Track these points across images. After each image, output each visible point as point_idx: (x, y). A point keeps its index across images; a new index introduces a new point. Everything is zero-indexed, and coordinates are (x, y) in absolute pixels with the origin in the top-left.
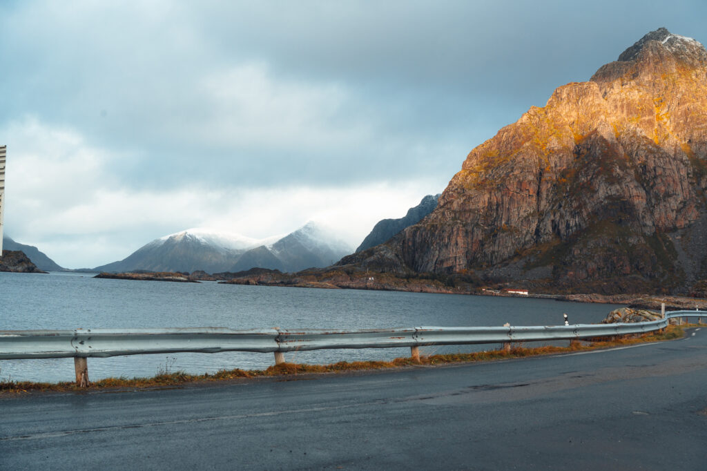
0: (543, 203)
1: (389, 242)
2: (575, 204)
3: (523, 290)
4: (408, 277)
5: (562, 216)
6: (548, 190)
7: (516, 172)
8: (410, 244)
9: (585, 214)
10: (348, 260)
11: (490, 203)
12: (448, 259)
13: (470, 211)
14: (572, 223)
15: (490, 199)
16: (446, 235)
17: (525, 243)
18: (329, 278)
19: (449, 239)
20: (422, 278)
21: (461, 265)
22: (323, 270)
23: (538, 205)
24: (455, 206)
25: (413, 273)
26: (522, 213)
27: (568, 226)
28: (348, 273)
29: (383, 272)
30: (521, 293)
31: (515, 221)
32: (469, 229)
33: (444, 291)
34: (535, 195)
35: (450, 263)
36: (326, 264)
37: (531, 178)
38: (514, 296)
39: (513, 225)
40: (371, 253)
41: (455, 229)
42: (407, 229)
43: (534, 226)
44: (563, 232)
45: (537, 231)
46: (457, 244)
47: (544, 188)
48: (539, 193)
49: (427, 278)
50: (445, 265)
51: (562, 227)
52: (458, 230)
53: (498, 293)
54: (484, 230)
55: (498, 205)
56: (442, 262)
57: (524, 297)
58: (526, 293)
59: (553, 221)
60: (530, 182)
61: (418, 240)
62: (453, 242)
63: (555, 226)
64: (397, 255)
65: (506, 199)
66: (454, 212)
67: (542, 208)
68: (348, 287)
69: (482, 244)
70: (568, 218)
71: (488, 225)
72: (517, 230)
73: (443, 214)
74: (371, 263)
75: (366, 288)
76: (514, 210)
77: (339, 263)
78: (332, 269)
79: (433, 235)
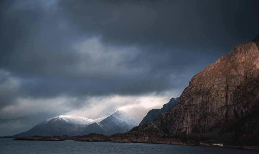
0: (229, 101)
1: (155, 120)
2: (245, 102)
3: (220, 143)
4: (164, 137)
5: (239, 108)
6: (231, 95)
7: (215, 87)
8: (165, 121)
9: (250, 106)
10: (135, 129)
11: (203, 101)
12: (183, 128)
13: (193, 105)
14: (244, 111)
15: (202, 99)
16: (182, 117)
17: (221, 121)
18: (126, 137)
19: (183, 118)
20: (171, 137)
21: (189, 131)
22: (124, 134)
23: (227, 102)
24: (186, 103)
25: (167, 135)
26: (218, 106)
27: (242, 112)
28: (136, 135)
29: (152, 135)
30: (220, 145)
31: (215, 110)
32: (193, 113)
33: (181, 143)
34: (225, 97)
35: (184, 130)
36: (125, 131)
37: (223, 89)
38: (216, 146)
39: (214, 112)
40: (146, 125)
41: (186, 114)
42: (163, 114)
43: (225, 112)
44: (239, 115)
45: (227, 115)
46: (187, 121)
47: (229, 94)
48: (226, 97)
49: (173, 137)
50: (182, 131)
51: (239, 113)
52: (187, 114)
53: (208, 145)
54: (200, 114)
55: (206, 102)
56: (180, 130)
57: (221, 147)
58: (222, 145)
59: (234, 110)
60: (222, 91)
61: (168, 119)
62: (185, 120)
63: (235, 112)
64: (158, 126)
65: (211, 99)
66: (185, 106)
67: (228, 103)
68: (136, 142)
69: (199, 121)
70: (242, 108)
71: (202, 112)
72: (216, 114)
73: (180, 106)
74: (146, 130)
75: (144, 142)
76: (214, 104)
77: (131, 130)
78: (128, 134)
79: (175, 117)
